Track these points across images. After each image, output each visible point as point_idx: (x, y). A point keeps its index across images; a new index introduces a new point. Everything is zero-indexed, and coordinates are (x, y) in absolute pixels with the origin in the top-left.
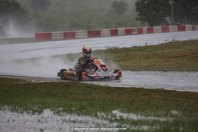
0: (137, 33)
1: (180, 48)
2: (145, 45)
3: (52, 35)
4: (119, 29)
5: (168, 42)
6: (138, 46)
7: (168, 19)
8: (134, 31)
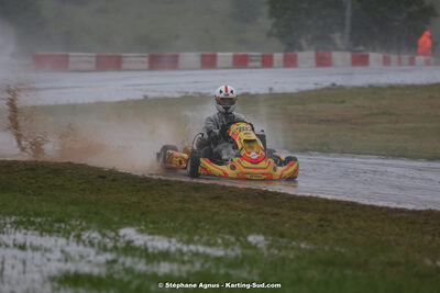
0: (258, 64)
1: (343, 102)
2: (267, 92)
3: (71, 59)
4: (219, 54)
5: (319, 87)
6: (253, 92)
7: (337, 37)
8: (252, 61)
